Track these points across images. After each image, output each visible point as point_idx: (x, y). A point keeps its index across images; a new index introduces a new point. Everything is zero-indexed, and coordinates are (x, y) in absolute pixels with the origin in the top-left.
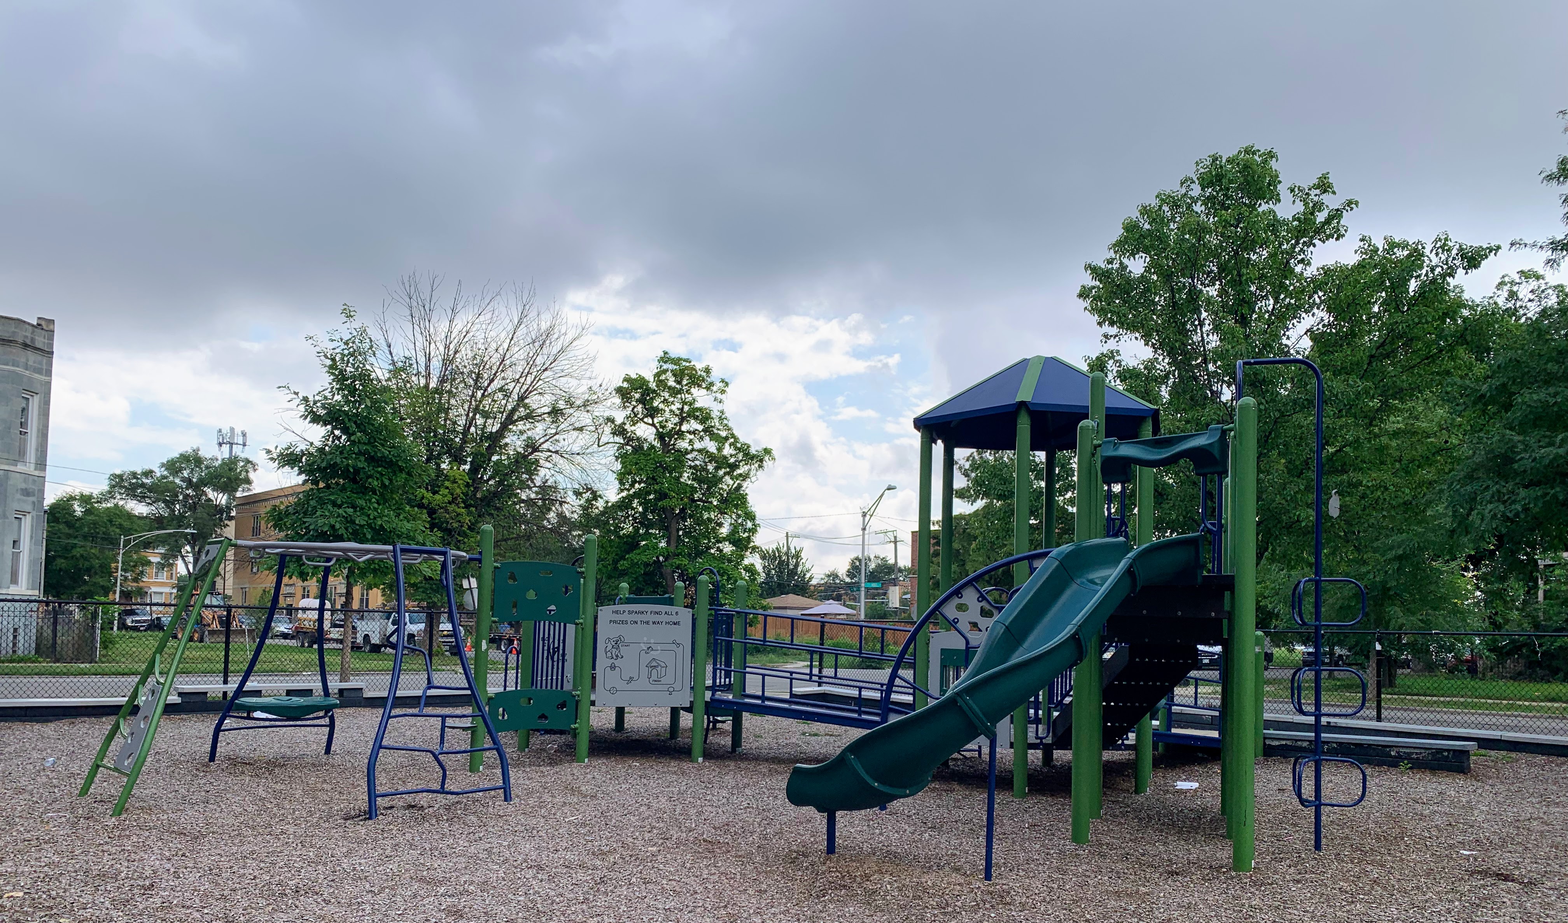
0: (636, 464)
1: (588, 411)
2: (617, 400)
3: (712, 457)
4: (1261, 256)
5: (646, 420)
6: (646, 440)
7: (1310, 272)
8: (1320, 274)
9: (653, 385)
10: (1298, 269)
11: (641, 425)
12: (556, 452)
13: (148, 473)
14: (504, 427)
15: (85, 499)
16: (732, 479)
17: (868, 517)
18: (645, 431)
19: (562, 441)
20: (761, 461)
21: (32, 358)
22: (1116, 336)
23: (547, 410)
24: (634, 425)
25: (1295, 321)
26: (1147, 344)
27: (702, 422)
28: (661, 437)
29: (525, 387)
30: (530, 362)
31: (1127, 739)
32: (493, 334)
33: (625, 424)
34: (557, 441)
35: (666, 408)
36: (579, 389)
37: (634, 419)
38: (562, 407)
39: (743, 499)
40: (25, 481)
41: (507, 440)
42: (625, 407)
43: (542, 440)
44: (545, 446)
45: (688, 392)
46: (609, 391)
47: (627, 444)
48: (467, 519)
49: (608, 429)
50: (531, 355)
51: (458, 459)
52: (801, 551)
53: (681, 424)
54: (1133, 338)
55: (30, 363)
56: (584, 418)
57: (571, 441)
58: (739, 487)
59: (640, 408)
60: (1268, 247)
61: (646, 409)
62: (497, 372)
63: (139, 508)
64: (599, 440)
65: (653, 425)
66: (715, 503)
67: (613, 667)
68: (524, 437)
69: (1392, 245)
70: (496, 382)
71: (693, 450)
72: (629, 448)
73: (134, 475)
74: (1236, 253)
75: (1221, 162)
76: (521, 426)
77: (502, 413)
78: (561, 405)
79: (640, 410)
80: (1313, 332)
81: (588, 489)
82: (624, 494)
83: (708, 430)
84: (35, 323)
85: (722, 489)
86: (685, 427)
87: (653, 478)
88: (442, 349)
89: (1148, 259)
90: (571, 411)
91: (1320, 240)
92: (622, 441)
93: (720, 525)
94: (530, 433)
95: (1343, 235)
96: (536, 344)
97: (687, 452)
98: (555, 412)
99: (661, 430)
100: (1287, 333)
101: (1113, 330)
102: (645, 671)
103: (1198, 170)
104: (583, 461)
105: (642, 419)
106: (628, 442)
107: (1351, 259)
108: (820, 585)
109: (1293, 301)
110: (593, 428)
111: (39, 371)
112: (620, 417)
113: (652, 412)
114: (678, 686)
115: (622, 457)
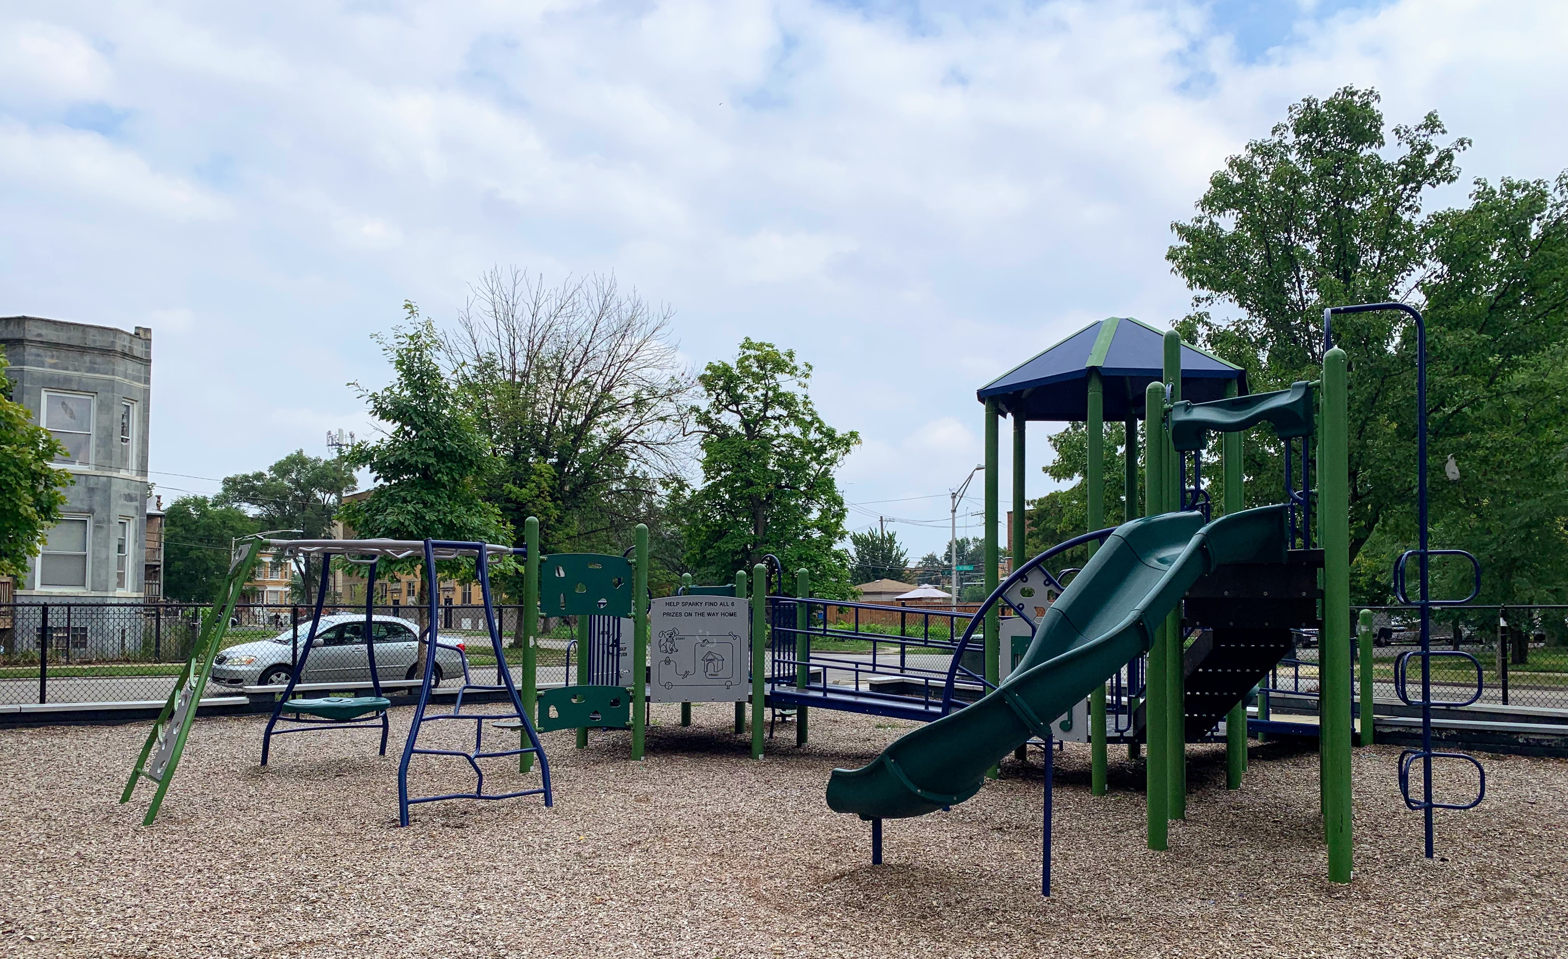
0: (721, 452)
1: (671, 401)
2: (701, 389)
3: (798, 443)
4: (1364, 206)
5: (730, 407)
6: (731, 428)
7: (1419, 219)
8: (1431, 222)
9: (736, 372)
10: (1406, 217)
11: (726, 413)
12: (642, 443)
13: (259, 476)
14: (589, 418)
15: (200, 503)
16: (818, 464)
17: (958, 498)
18: (731, 419)
19: (647, 432)
20: (848, 444)
21: (131, 367)
22: (1208, 299)
23: (631, 400)
24: (719, 412)
25: (1404, 274)
26: (1241, 305)
27: (786, 408)
28: (745, 424)
29: (608, 379)
30: (612, 353)
31: (1217, 730)
32: (575, 326)
33: (709, 412)
34: (642, 431)
35: (751, 395)
36: (661, 379)
37: (719, 407)
38: (645, 397)
39: (829, 484)
40: (127, 487)
41: (593, 432)
42: (709, 395)
43: (626, 431)
44: (631, 437)
45: (772, 377)
46: (692, 379)
47: (712, 433)
48: (555, 513)
49: (693, 417)
50: (613, 346)
51: (545, 453)
52: (894, 534)
53: (765, 410)
54: (1227, 300)
55: (129, 371)
56: (667, 408)
57: (655, 431)
58: (827, 471)
59: (723, 396)
60: (1371, 196)
61: (731, 397)
62: (580, 364)
63: (251, 511)
64: (684, 429)
65: (738, 412)
66: (802, 489)
67: (668, 662)
68: (609, 429)
69: (1510, 187)
70: (579, 374)
71: (778, 436)
72: (714, 436)
73: (246, 478)
74: (1337, 202)
75: (1316, 105)
76: (604, 418)
77: (587, 406)
78: (645, 395)
79: (725, 398)
80: (1424, 285)
81: (676, 479)
82: (710, 483)
83: (794, 416)
84: (133, 333)
85: (809, 474)
86: (769, 414)
87: (739, 466)
88: (526, 343)
89: (1240, 216)
90: (654, 401)
91: (1430, 184)
92: (707, 430)
93: (808, 511)
94: (615, 425)
95: (1456, 178)
96: (618, 335)
97: (772, 439)
98: (639, 403)
99: (746, 417)
100: (1396, 288)
101: (1205, 293)
102: (700, 665)
103: (1291, 117)
104: (668, 451)
105: (726, 407)
106: (713, 430)
107: (1466, 205)
108: (917, 569)
109: (1401, 253)
110: (676, 418)
111: (138, 380)
112: (704, 405)
113: (737, 400)
114: (736, 680)
115: (706, 446)
